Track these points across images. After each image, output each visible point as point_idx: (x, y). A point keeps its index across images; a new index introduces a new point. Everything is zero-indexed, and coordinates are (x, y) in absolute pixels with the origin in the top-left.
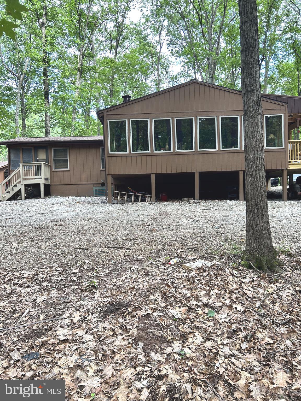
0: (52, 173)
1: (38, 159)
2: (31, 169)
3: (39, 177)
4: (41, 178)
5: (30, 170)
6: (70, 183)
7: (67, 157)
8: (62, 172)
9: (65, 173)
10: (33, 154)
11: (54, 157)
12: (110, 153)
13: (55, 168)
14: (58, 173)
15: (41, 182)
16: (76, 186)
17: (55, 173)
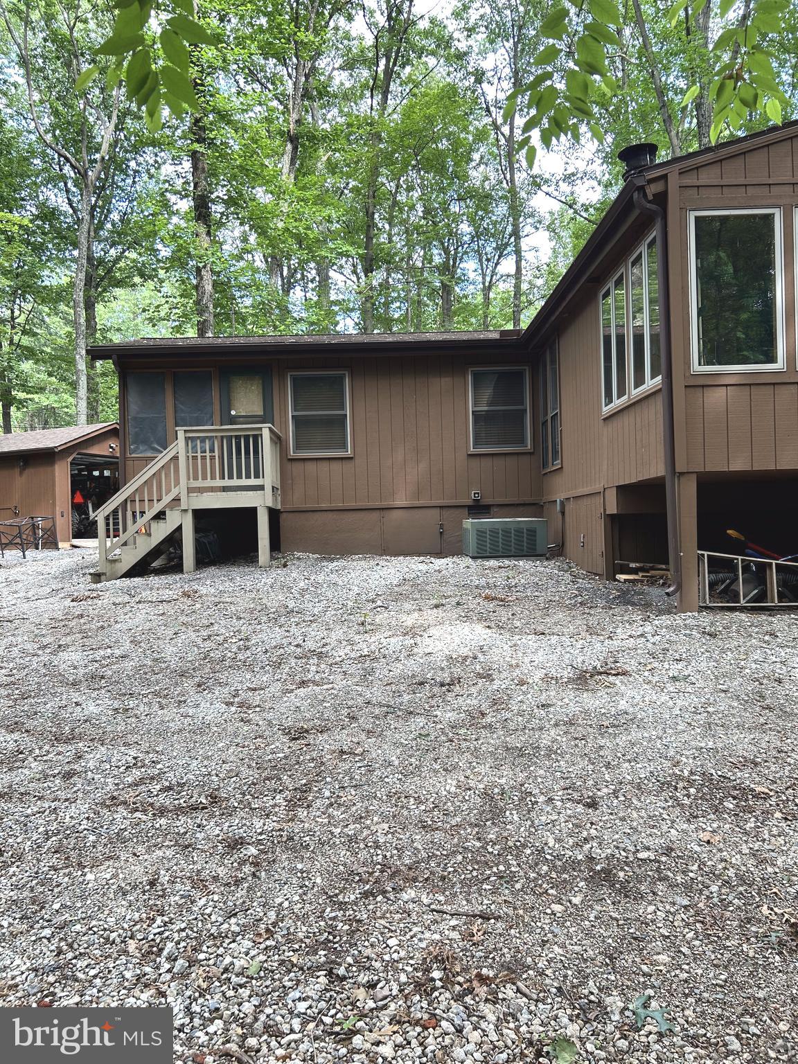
0: (289, 465)
1: (233, 413)
2: (212, 450)
3: (253, 482)
4: (261, 488)
5: (208, 454)
6: (352, 505)
7: (342, 407)
8: (325, 465)
9: (336, 466)
10: (215, 394)
11: (295, 409)
12: (697, 367)
13: (298, 447)
14: (311, 467)
15: (261, 501)
16: (376, 515)
17: (297, 468)
